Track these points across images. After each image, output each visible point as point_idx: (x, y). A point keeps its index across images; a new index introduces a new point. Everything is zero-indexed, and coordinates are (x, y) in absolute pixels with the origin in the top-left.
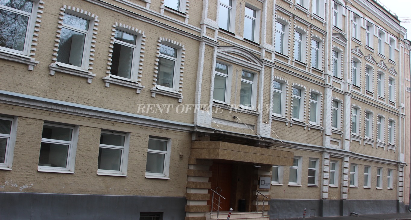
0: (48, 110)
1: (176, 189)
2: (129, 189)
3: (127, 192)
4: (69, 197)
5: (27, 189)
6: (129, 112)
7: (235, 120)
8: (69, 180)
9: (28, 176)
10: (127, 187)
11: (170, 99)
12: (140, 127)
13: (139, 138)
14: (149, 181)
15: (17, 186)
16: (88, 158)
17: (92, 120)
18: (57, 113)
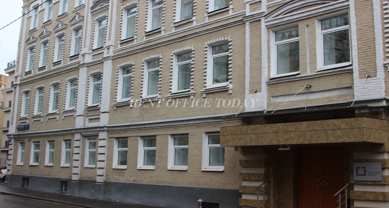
0: (140, 129)
1: (233, 181)
2: (190, 181)
3: (189, 183)
4: (151, 186)
5: (133, 181)
6: (186, 116)
7: (310, 90)
8: (152, 174)
9: (133, 172)
10: (189, 179)
11: (221, 93)
12: (196, 126)
13: (195, 136)
14: (205, 173)
15: (129, 178)
16: (162, 157)
17: (163, 130)
18: (144, 130)
